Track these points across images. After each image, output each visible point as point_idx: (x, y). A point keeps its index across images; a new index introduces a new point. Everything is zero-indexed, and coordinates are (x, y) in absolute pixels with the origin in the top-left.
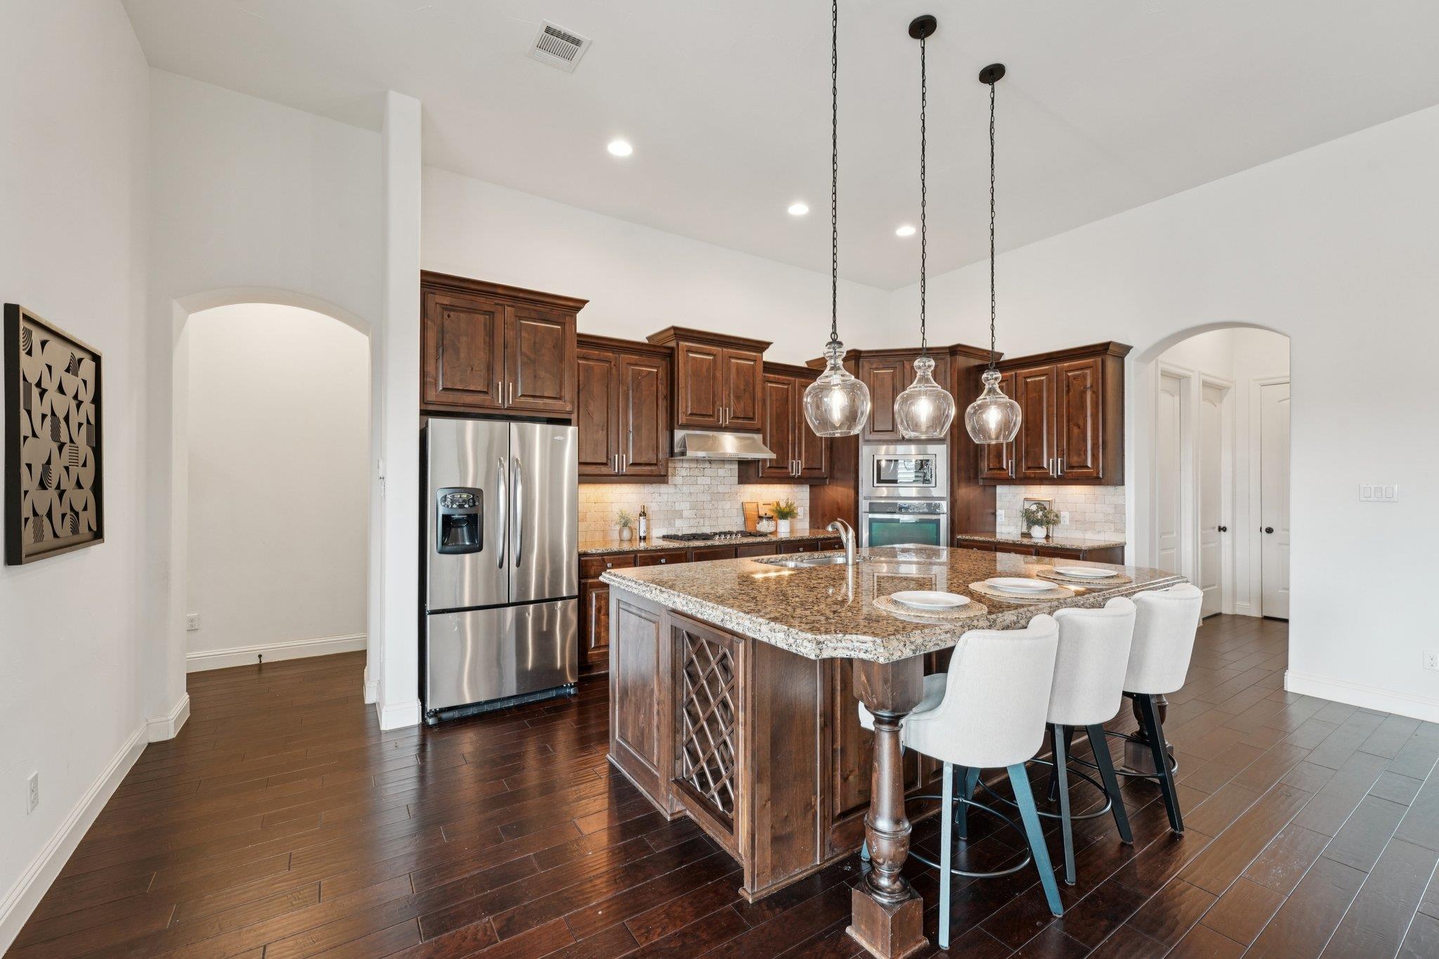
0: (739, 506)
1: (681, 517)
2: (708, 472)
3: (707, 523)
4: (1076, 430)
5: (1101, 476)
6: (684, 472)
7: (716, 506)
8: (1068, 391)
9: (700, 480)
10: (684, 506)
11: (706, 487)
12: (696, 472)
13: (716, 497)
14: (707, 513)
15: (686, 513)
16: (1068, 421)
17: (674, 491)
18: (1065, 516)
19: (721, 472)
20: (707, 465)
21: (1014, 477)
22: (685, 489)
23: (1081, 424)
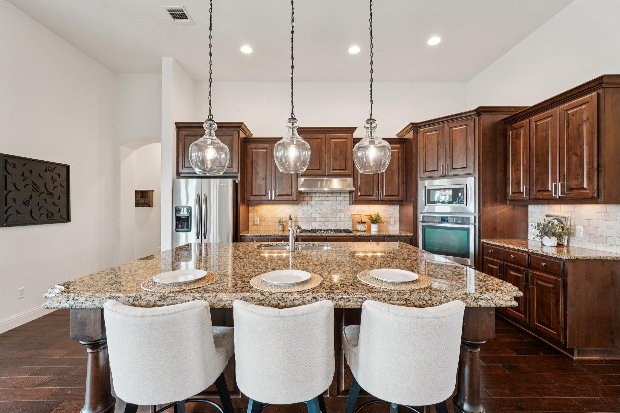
0: (350, 216)
1: (315, 221)
2: (330, 198)
3: (330, 224)
4: (574, 158)
5: (596, 195)
6: (316, 199)
7: (335, 216)
8: (568, 127)
9: (326, 203)
10: (317, 216)
11: (329, 206)
12: (324, 198)
13: (336, 211)
14: (330, 219)
15: (317, 219)
16: (568, 151)
17: (311, 208)
18: (580, 230)
19: (338, 198)
20: (330, 195)
21: (528, 197)
22: (317, 207)
23: (578, 152)
